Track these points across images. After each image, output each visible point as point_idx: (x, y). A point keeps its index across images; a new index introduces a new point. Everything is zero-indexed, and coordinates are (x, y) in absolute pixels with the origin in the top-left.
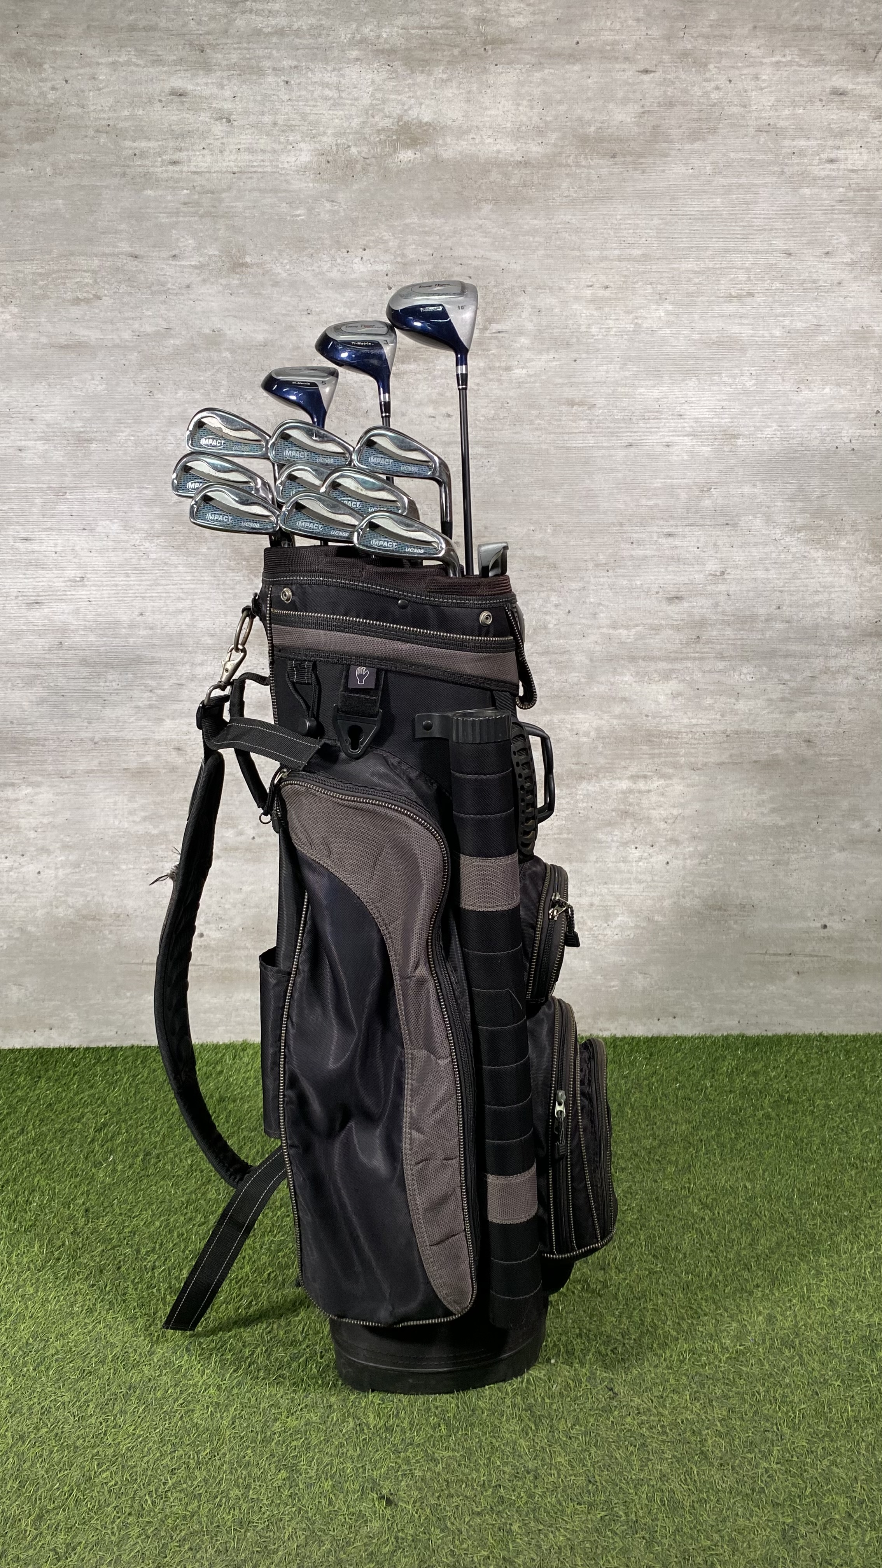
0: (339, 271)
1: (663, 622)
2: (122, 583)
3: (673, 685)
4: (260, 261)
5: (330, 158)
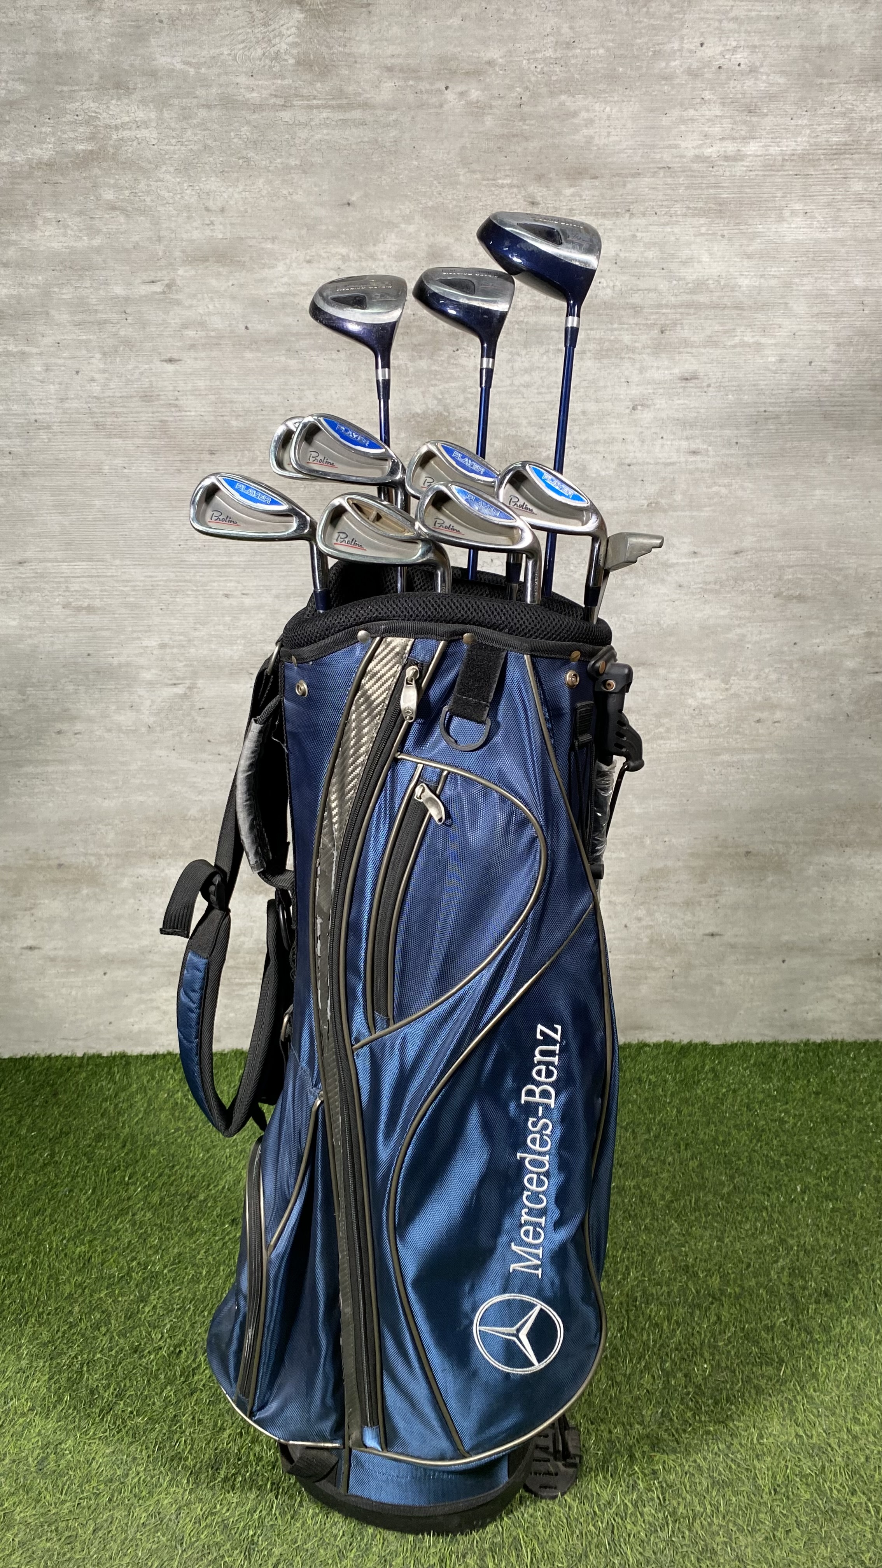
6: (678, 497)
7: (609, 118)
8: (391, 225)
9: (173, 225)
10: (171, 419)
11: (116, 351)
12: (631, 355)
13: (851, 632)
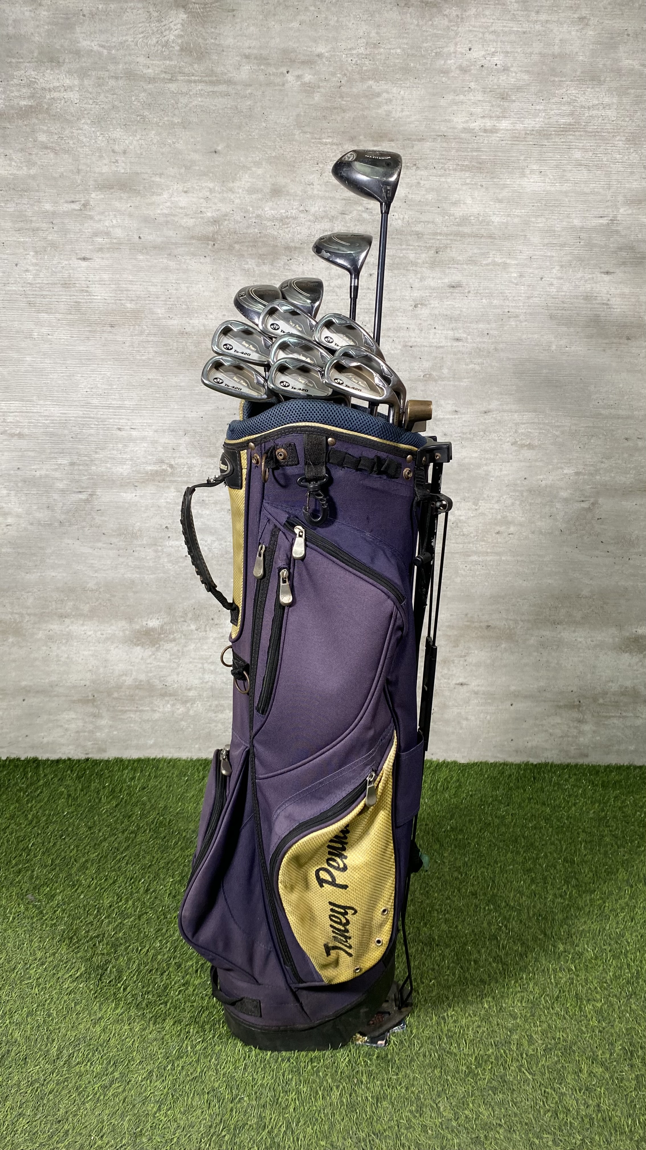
6: (445, 371)
7: (403, 98)
8: (245, 168)
9: (89, 161)
10: (82, 301)
11: (45, 251)
12: (414, 268)
13: (565, 472)
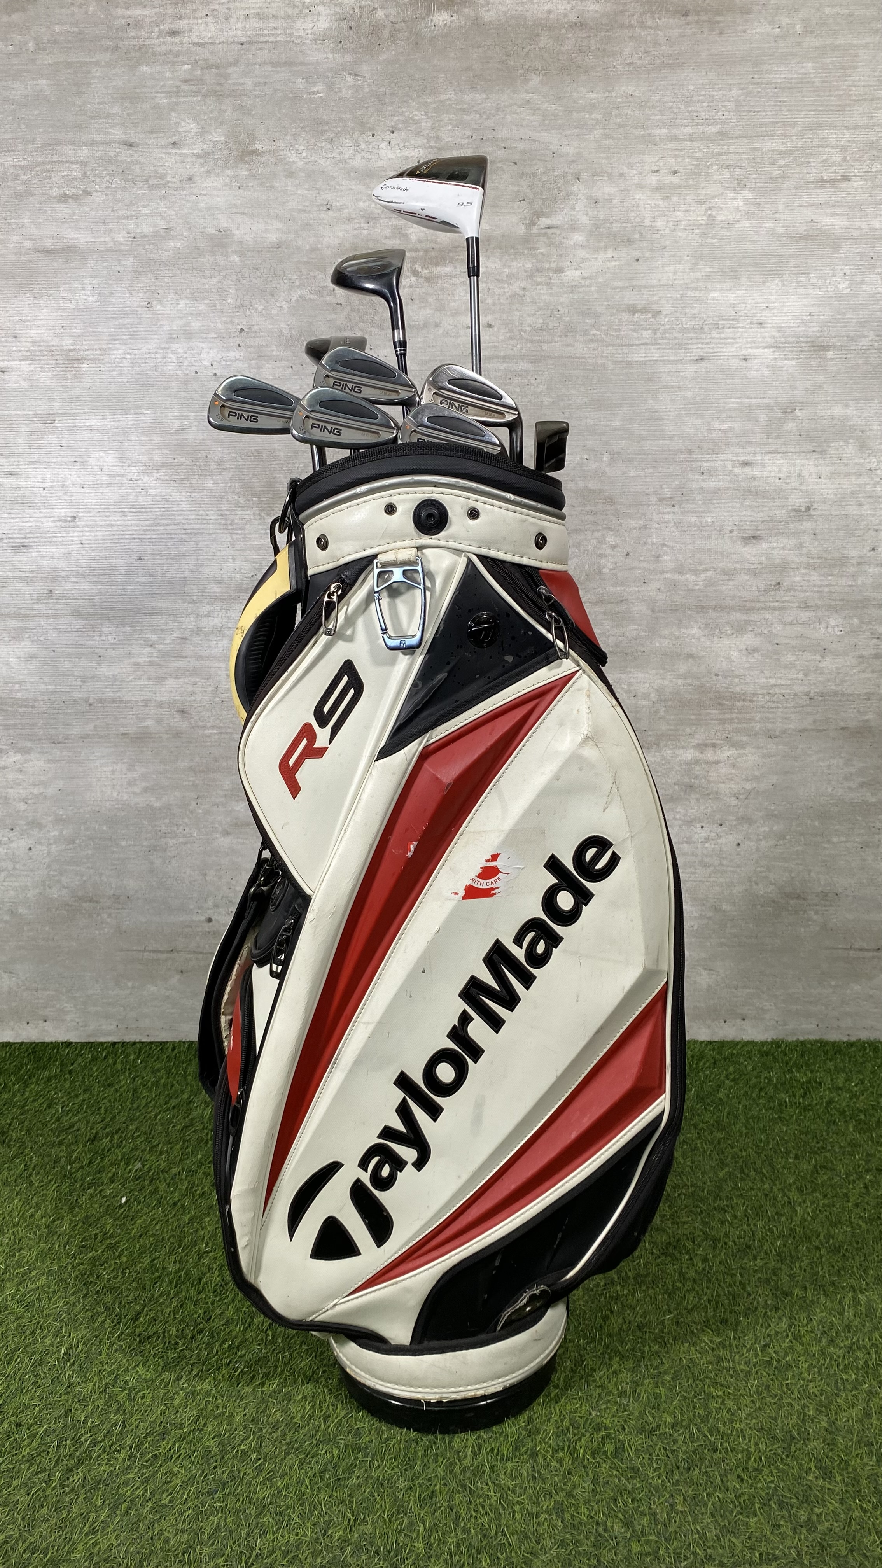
0: (363, 157)
1: (738, 566)
2: (118, 523)
3: (748, 639)
4: (274, 147)
5: (352, 24)
